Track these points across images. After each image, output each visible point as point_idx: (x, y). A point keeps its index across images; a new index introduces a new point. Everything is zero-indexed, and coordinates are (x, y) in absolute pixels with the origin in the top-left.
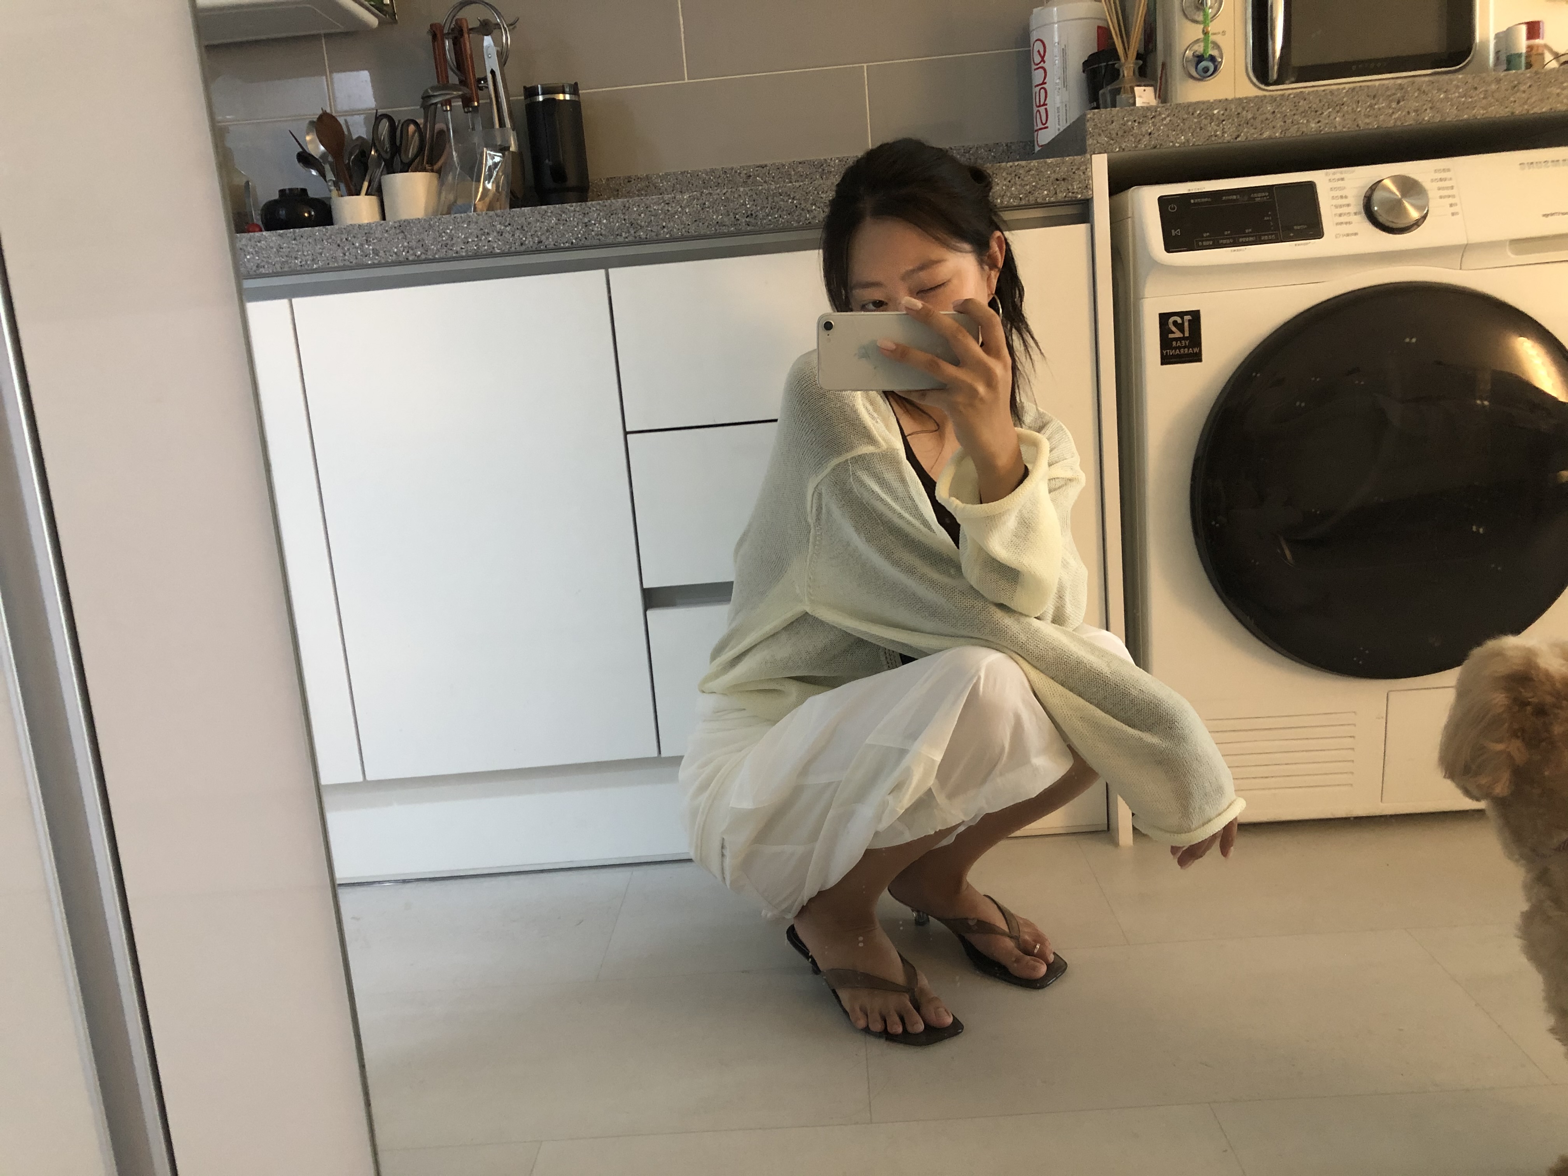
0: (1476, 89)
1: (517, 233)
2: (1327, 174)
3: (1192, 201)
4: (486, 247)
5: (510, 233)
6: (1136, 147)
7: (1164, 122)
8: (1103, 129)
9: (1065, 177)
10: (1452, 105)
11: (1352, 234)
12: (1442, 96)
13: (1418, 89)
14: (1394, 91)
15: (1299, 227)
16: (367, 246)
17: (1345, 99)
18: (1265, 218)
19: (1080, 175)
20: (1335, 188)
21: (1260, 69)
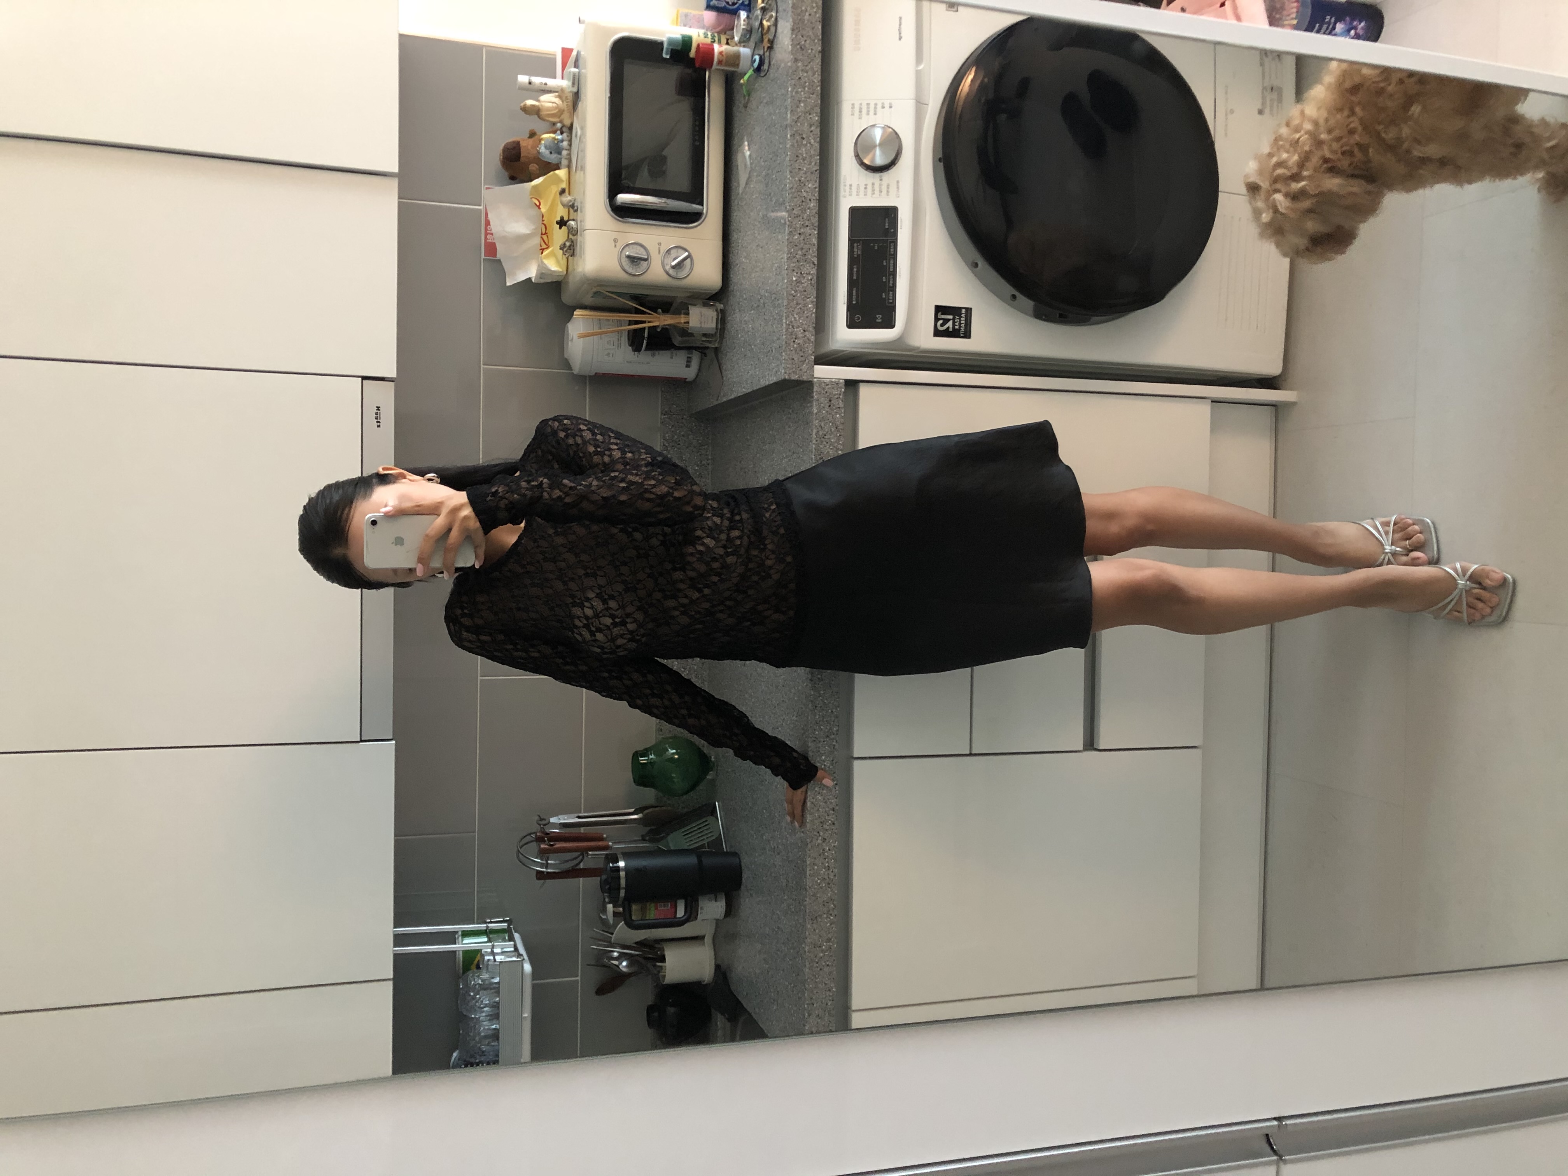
0: (800, 78)
1: (825, 826)
2: (845, 197)
3: (854, 302)
4: (833, 852)
6: (812, 342)
7: (797, 319)
8: (798, 365)
9: (828, 400)
10: (809, 98)
11: (898, 184)
12: (802, 105)
13: (796, 122)
14: (795, 141)
15: (887, 224)
16: (824, 947)
17: (797, 179)
18: (877, 249)
19: (828, 388)
20: (857, 192)
21: (692, 218)
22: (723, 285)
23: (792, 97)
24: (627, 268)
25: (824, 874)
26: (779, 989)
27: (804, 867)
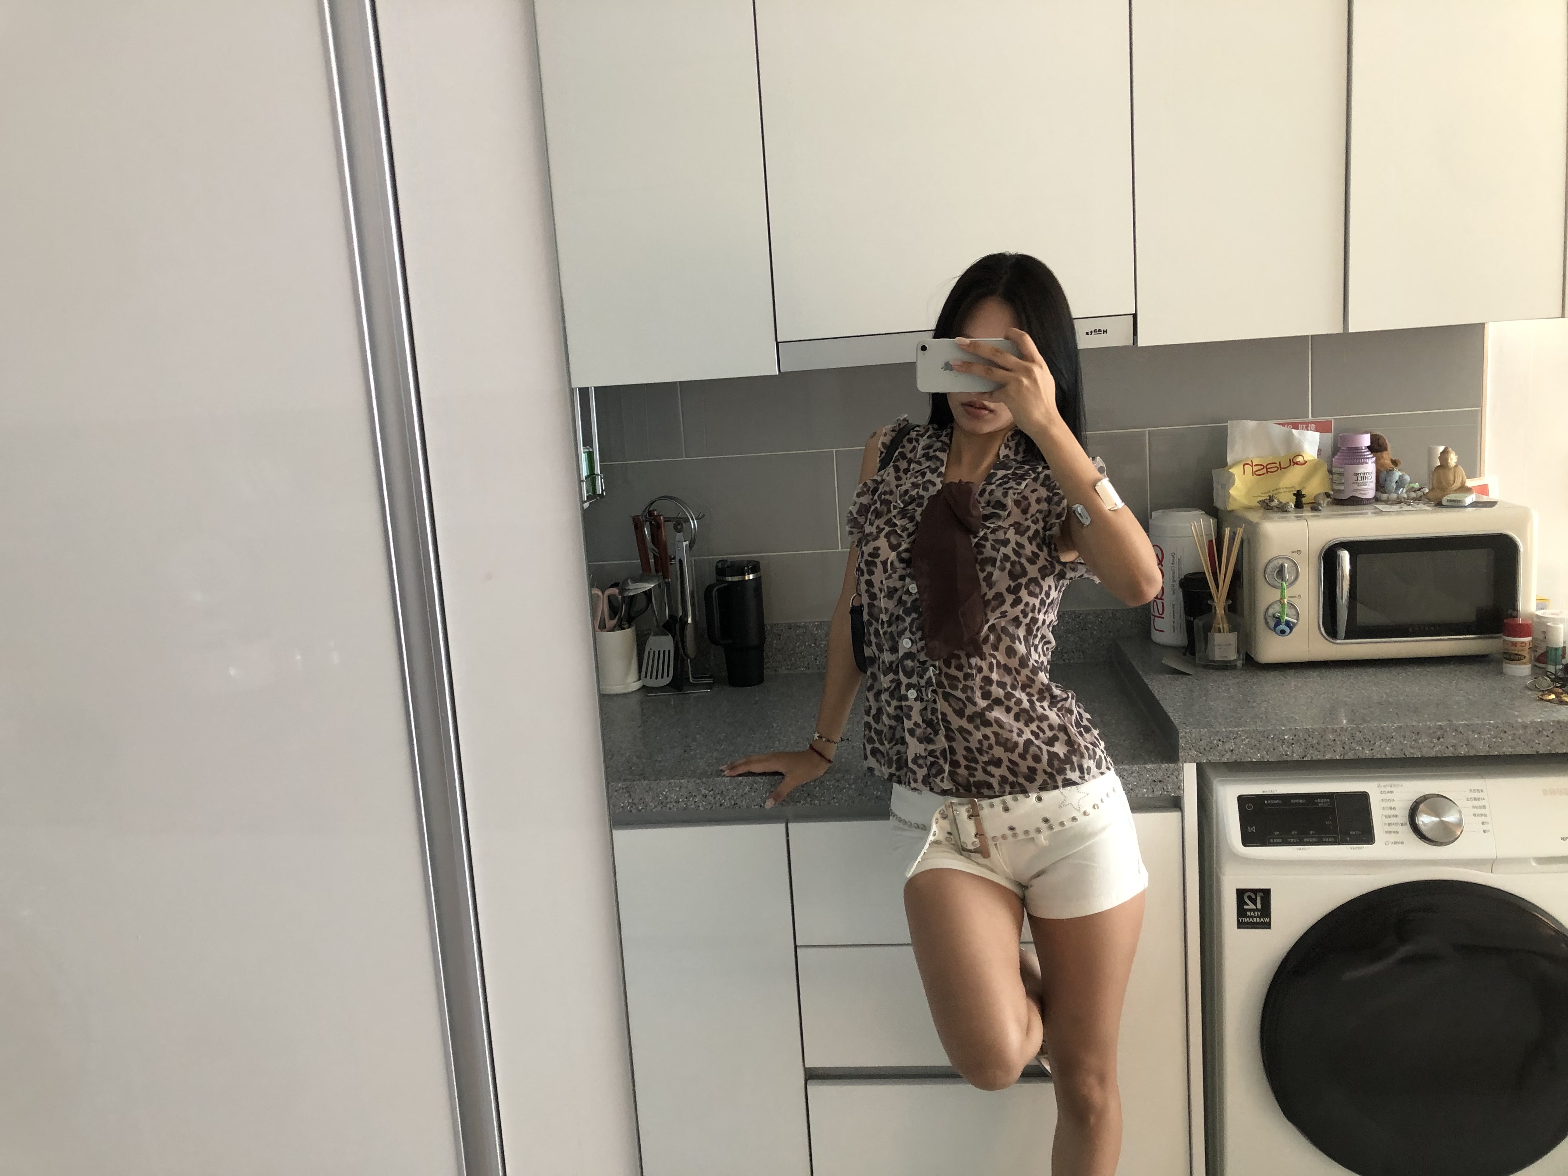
0: (1505, 732)
1: (718, 797)
2: (1378, 787)
3: (1266, 802)
4: (693, 806)
6: (1220, 760)
7: (1244, 743)
8: (1194, 745)
9: (1161, 779)
10: (1484, 743)
11: (1399, 843)
12: (1476, 736)
13: (1456, 730)
14: (1435, 730)
15: (1354, 833)
17: (1394, 734)
18: (1327, 823)
19: (1173, 779)
20: (1386, 800)
21: (1331, 629)
22: (1262, 664)
23: (1484, 725)
24: (1271, 566)
25: (671, 798)
27: (677, 777)
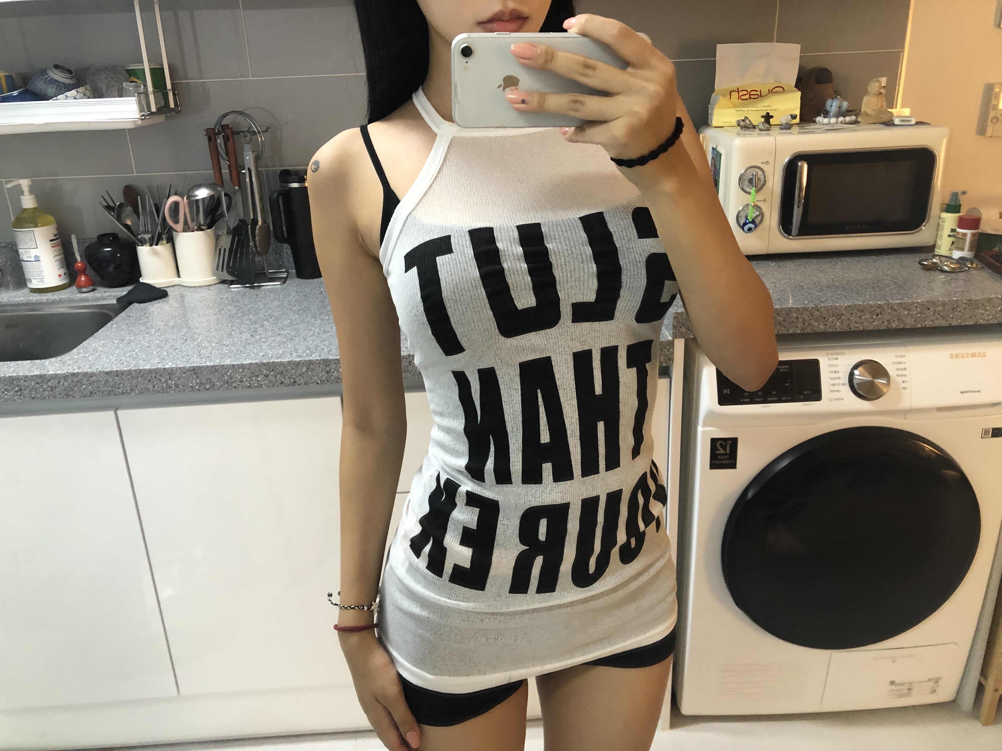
0: (929, 309)
1: (279, 376)
2: (827, 354)
4: (256, 385)
5: (273, 376)
8: (684, 323)
10: (912, 318)
11: (841, 399)
12: (906, 313)
13: (892, 308)
14: (876, 308)
15: (806, 392)
16: (170, 382)
17: (844, 312)
18: (786, 384)
19: (665, 352)
20: (831, 365)
21: (786, 227)
23: (914, 303)
24: (745, 174)
25: (236, 378)
26: (132, 344)
27: (241, 360)
